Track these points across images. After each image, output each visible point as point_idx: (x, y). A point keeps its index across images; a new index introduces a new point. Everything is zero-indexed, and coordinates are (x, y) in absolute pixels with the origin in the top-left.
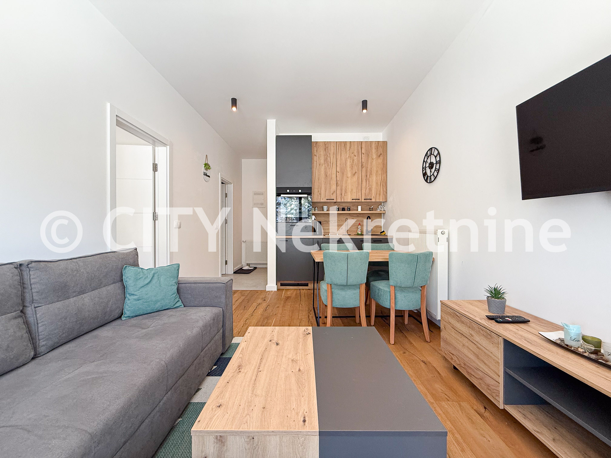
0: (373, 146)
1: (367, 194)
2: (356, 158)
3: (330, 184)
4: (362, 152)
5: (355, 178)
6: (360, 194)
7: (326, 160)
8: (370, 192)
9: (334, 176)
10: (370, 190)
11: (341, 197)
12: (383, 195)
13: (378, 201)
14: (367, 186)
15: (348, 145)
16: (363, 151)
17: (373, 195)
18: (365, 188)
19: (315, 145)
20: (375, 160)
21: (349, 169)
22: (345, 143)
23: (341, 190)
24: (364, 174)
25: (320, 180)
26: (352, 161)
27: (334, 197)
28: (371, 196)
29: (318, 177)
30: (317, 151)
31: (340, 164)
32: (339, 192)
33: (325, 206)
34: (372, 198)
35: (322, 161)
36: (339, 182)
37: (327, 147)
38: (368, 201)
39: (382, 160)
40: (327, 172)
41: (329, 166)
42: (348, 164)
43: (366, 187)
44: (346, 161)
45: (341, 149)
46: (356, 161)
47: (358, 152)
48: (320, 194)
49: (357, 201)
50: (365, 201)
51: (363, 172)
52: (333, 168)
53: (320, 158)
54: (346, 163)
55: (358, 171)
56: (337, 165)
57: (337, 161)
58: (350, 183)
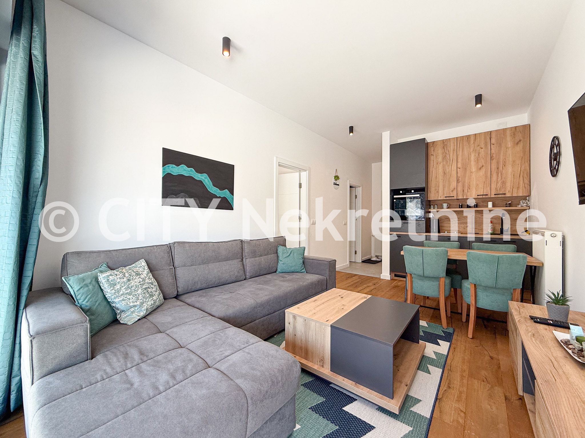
0: (508, 132)
1: (499, 189)
3: (449, 181)
4: (491, 142)
5: (482, 173)
6: (489, 188)
7: (444, 158)
8: (504, 186)
9: (454, 173)
10: (504, 183)
11: (464, 193)
13: (515, 195)
14: (499, 180)
15: (472, 138)
16: (493, 141)
17: (509, 189)
19: (431, 145)
20: (510, 149)
21: (473, 163)
22: (468, 137)
23: (463, 186)
24: (494, 166)
25: (437, 178)
26: (477, 155)
27: (454, 194)
28: (505, 191)
29: (435, 176)
30: (434, 150)
31: (462, 160)
32: (460, 189)
33: (445, 204)
34: (507, 192)
35: (440, 159)
36: (460, 178)
37: (446, 145)
38: (500, 196)
40: (446, 170)
41: (448, 164)
42: (473, 157)
44: (469, 155)
45: (463, 144)
47: (486, 145)
48: (438, 192)
49: (484, 196)
50: (496, 196)
51: (492, 165)
52: (453, 165)
53: (437, 157)
54: (469, 157)
55: (486, 163)
56: (458, 161)
57: (458, 157)
58: (474, 178)
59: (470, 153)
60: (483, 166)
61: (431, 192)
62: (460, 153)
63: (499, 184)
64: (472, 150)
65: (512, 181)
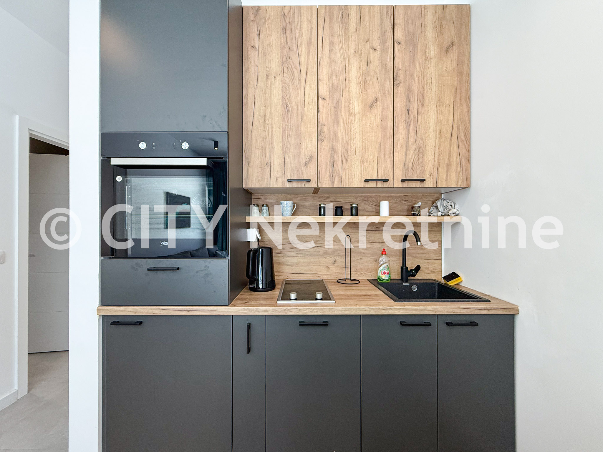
0: (430, 18)
1: (410, 165)
2: (377, 54)
3: (298, 134)
4: (395, 37)
5: (374, 118)
6: (389, 164)
7: (285, 62)
8: (421, 160)
9: (311, 111)
10: (420, 151)
11: (333, 172)
12: (459, 169)
15: (353, 15)
16: (399, 34)
17: (430, 167)
18: (404, 146)
19: (252, 17)
20: (433, 61)
21: (354, 88)
22: (344, 10)
23: (333, 152)
24: (400, 104)
25: (267, 121)
26: (363, 66)
27: (309, 173)
28: (423, 172)
29: (262, 114)
30: (258, 34)
31: (330, 75)
32: (324, 159)
33: (286, 201)
34: (426, 176)
35: (275, 65)
36: (325, 129)
37: (290, 23)
38: (413, 185)
39: (455, 64)
40: (290, 100)
41: (296, 80)
42: (354, 73)
43: (407, 143)
44: (346, 64)
45: (331, 29)
46: (376, 64)
47: (383, 38)
48: (269, 164)
49: (380, 185)
50: (406, 185)
51: (397, 100)
52: (307, 87)
53: (268, 57)
54: (347, 71)
55: (383, 94)
56: (320, 77)
57: (321, 65)
58: (358, 132)
59: (349, 57)
60: (376, 100)
61: (251, 164)
62: (325, 54)
63: (412, 152)
64: (353, 51)
65: (437, 147)
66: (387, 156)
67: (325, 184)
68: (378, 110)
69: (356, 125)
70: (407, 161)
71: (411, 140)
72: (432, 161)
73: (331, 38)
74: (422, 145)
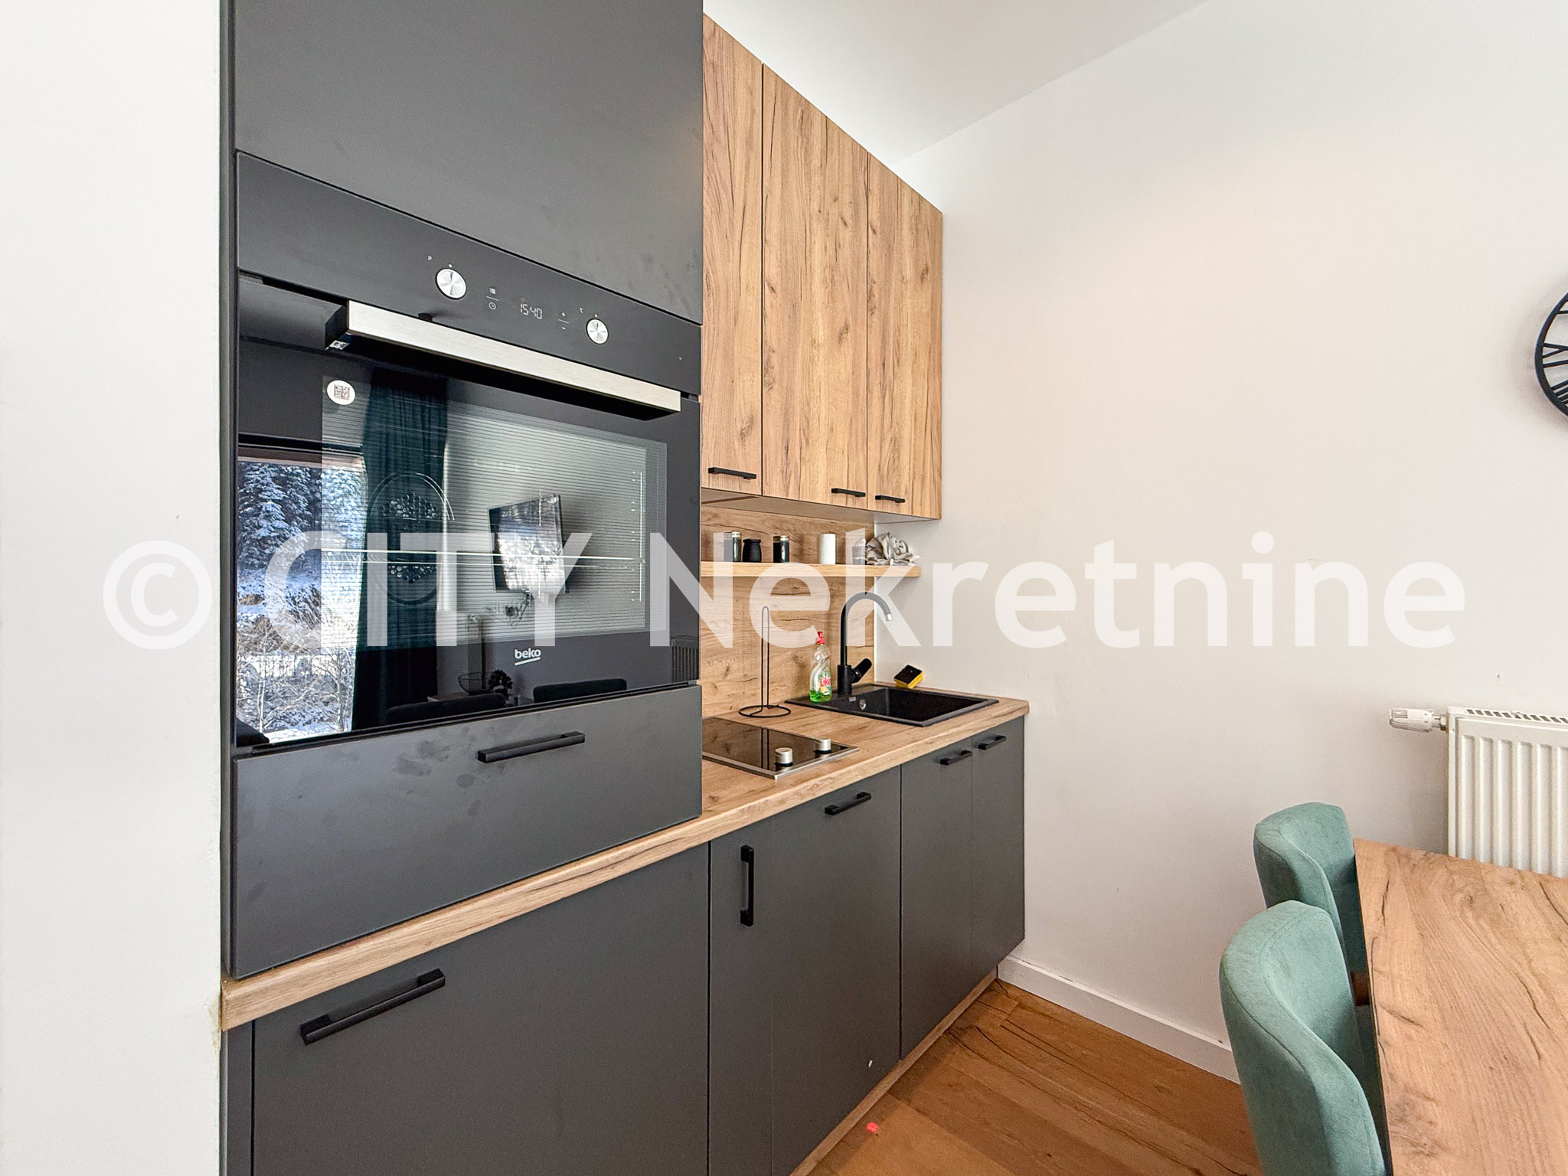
0: (906, 207)
2: (847, 235)
4: (870, 217)
6: (861, 461)
8: (896, 463)
10: (896, 446)
12: (932, 487)
13: (918, 511)
16: (874, 213)
18: (879, 433)
20: (909, 286)
21: (818, 288)
22: (804, 108)
23: (787, 417)
24: (875, 351)
27: (748, 459)
28: (898, 486)
32: (773, 432)
34: (903, 495)
36: (774, 360)
38: (889, 508)
43: (882, 427)
45: (784, 131)
46: (846, 254)
47: (855, 209)
50: (880, 507)
51: (871, 339)
54: (808, 246)
55: (855, 319)
56: (768, 236)
57: (768, 210)
58: (823, 384)
59: (810, 217)
60: (847, 328)
62: (774, 182)
63: (887, 447)
64: (816, 207)
65: (912, 444)
66: (860, 446)
67: (775, 490)
68: (847, 347)
69: (820, 370)
70: (883, 462)
71: (887, 422)
72: (908, 467)
73: (785, 155)
74: (897, 437)
